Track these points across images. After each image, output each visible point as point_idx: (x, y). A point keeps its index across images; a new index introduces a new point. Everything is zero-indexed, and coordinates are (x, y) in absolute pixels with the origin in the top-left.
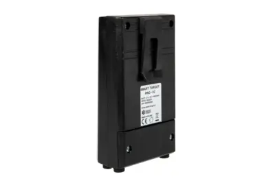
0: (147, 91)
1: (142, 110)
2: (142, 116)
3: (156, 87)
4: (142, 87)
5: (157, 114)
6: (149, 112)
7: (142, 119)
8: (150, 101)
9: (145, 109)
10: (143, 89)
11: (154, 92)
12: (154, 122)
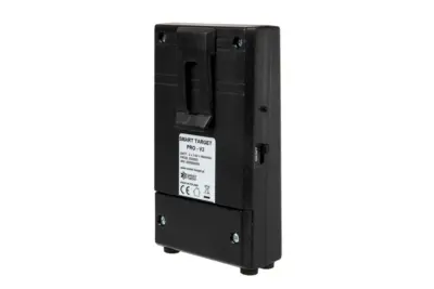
0: (189, 143)
1: (181, 171)
2: (181, 179)
3: (207, 143)
4: (182, 135)
5: (207, 187)
6: (193, 177)
7: (180, 185)
8: (194, 161)
9: (187, 172)
10: (183, 139)
11: (202, 149)
12: (202, 198)
